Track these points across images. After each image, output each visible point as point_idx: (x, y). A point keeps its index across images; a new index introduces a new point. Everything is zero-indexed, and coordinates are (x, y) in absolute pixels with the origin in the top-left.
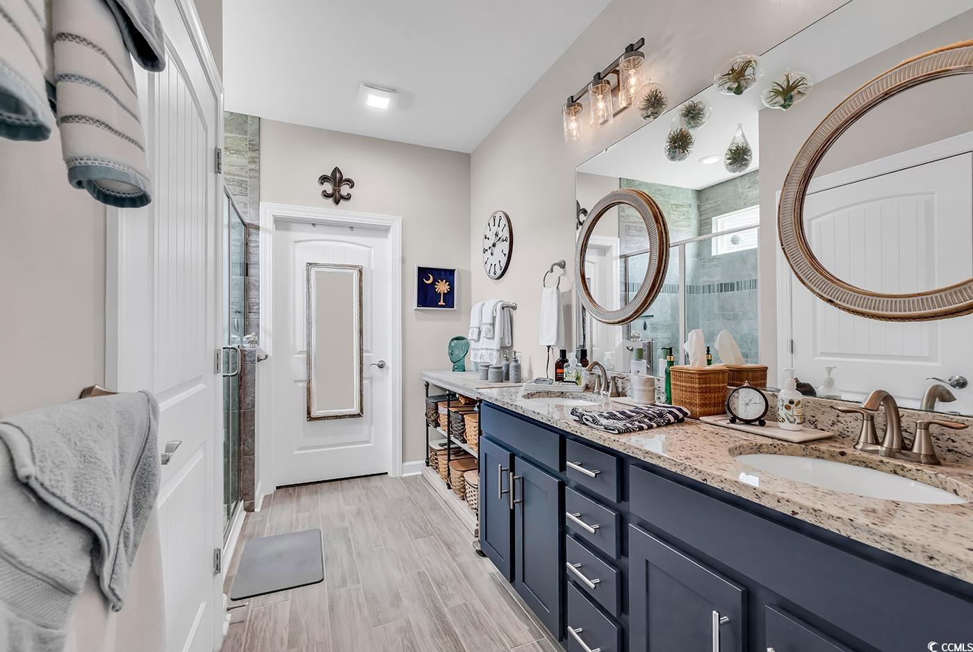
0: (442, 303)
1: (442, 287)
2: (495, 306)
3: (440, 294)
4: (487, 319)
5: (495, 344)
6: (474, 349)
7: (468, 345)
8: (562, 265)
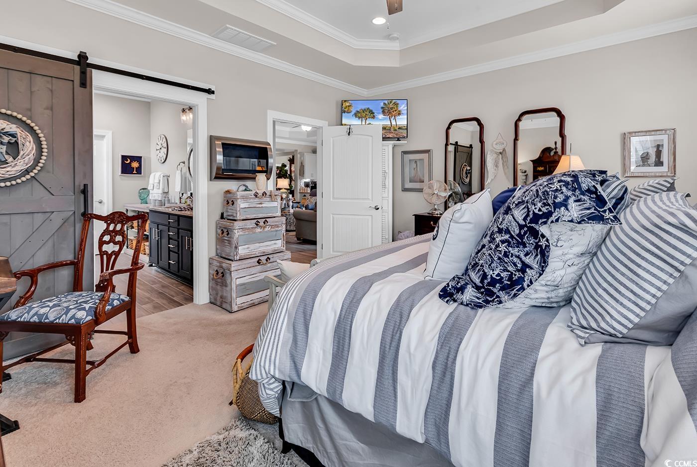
0: (135, 172)
1: (135, 165)
2: (160, 175)
3: (134, 168)
4: (157, 181)
5: (160, 191)
6: (152, 194)
7: (149, 191)
8: (184, 163)
